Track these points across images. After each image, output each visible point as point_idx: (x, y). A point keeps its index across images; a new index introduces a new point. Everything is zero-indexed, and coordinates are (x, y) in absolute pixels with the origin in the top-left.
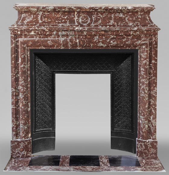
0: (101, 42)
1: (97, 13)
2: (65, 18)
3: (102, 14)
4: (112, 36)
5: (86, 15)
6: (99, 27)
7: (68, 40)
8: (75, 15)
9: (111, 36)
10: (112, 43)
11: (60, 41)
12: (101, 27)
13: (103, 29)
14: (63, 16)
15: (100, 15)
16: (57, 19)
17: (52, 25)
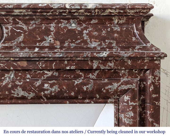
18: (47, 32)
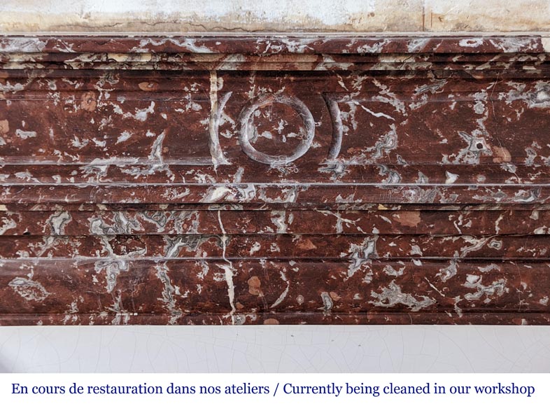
0: (398, 280)
1: (367, 84)
2: (141, 115)
3: (402, 90)
4: (478, 244)
5: (285, 100)
6: (384, 183)
7: (161, 272)
8: (213, 98)
9: (468, 239)
10: (473, 291)
11: (102, 277)
12: (395, 179)
13: (413, 196)
14: (126, 107)
15: (386, 95)
16: (81, 124)
17: (37, 171)
18: (465, 119)
